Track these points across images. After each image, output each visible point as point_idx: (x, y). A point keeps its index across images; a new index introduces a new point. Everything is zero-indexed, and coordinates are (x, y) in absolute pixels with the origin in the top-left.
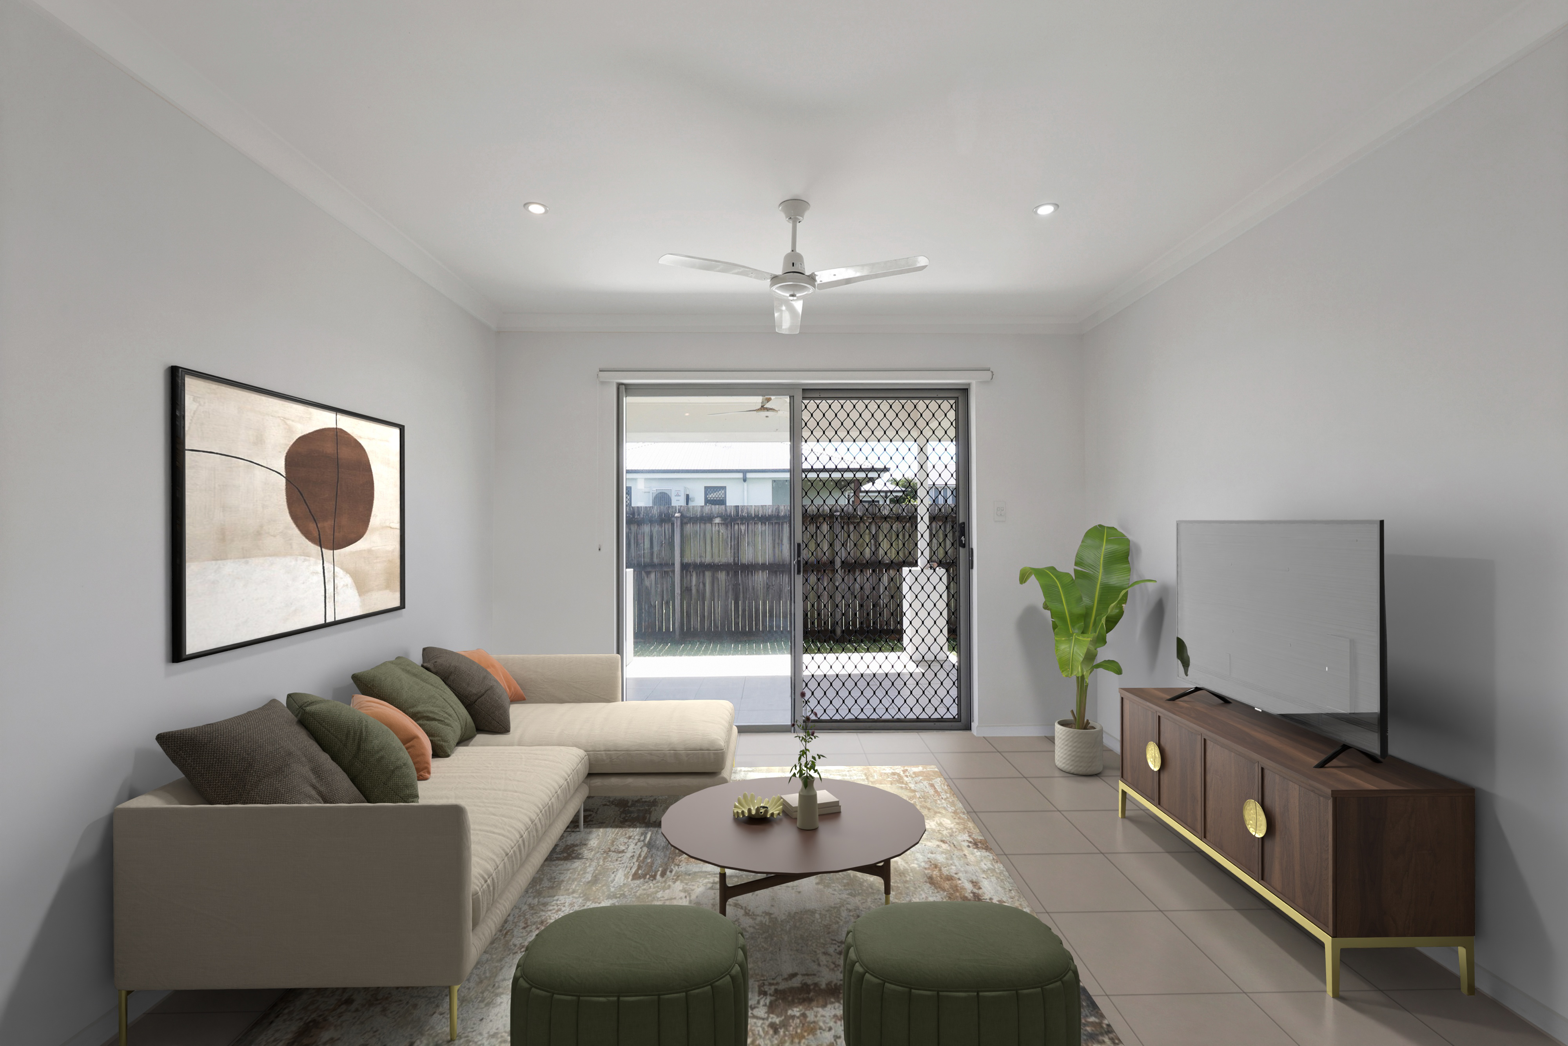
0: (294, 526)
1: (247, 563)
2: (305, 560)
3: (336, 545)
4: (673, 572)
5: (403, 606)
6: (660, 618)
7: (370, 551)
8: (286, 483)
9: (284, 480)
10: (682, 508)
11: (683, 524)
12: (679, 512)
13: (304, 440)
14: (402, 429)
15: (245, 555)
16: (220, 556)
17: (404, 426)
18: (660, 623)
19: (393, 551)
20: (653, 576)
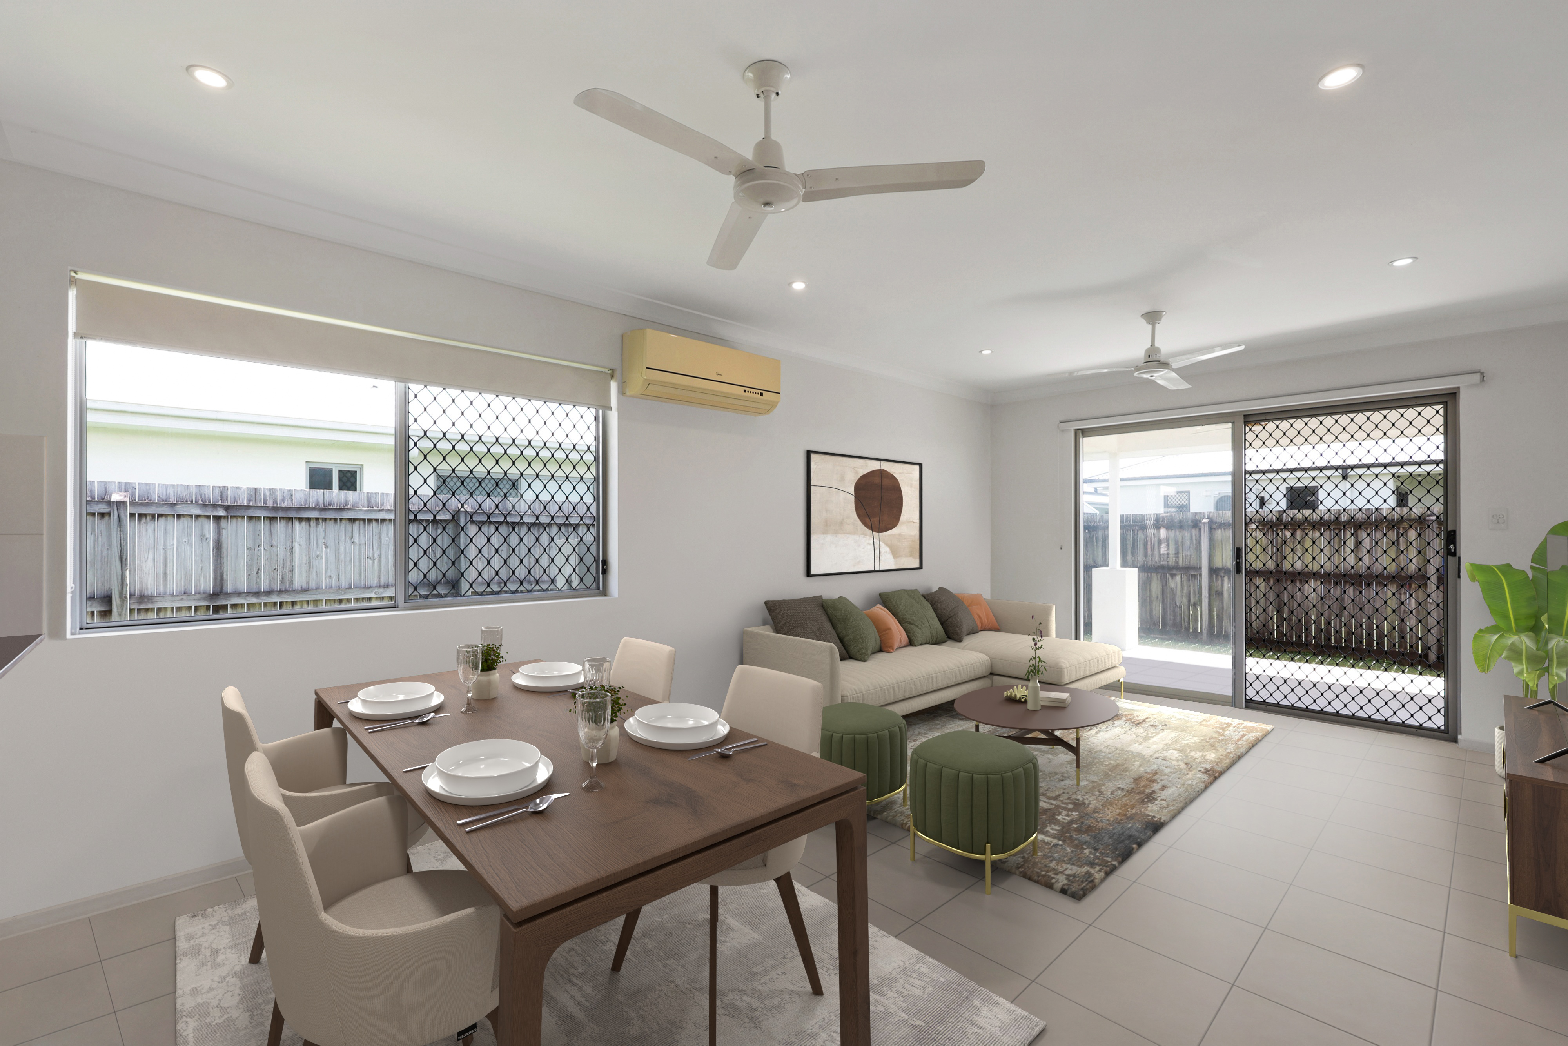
0: (858, 520)
1: (836, 536)
2: (864, 537)
3: (881, 530)
4: (1201, 575)
5: (921, 567)
6: (1186, 619)
7: (900, 535)
8: (855, 500)
9: (854, 497)
10: (1211, 514)
11: (1211, 530)
12: (1208, 518)
13: (864, 477)
14: (921, 466)
15: (836, 533)
16: (825, 532)
17: (922, 464)
18: (1186, 624)
19: (915, 536)
20: (1178, 578)
